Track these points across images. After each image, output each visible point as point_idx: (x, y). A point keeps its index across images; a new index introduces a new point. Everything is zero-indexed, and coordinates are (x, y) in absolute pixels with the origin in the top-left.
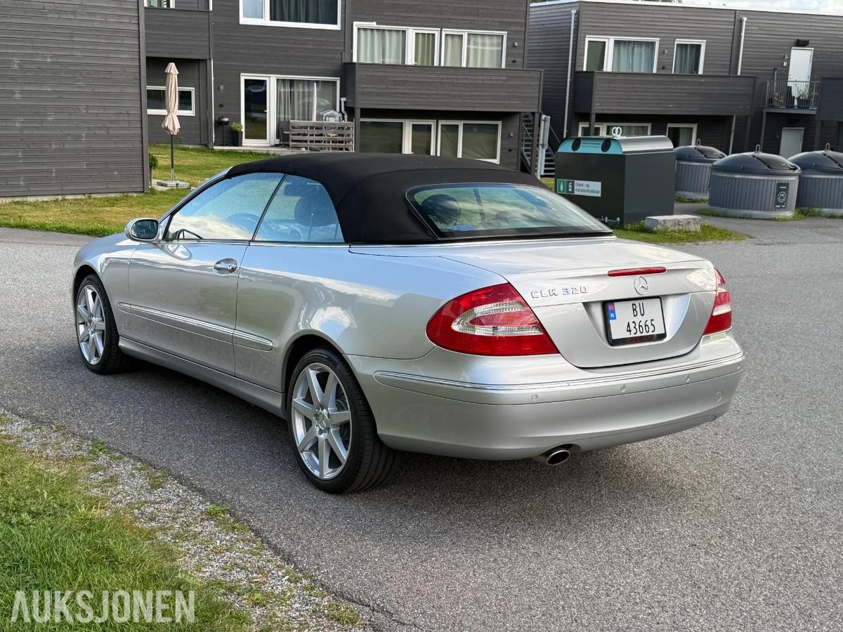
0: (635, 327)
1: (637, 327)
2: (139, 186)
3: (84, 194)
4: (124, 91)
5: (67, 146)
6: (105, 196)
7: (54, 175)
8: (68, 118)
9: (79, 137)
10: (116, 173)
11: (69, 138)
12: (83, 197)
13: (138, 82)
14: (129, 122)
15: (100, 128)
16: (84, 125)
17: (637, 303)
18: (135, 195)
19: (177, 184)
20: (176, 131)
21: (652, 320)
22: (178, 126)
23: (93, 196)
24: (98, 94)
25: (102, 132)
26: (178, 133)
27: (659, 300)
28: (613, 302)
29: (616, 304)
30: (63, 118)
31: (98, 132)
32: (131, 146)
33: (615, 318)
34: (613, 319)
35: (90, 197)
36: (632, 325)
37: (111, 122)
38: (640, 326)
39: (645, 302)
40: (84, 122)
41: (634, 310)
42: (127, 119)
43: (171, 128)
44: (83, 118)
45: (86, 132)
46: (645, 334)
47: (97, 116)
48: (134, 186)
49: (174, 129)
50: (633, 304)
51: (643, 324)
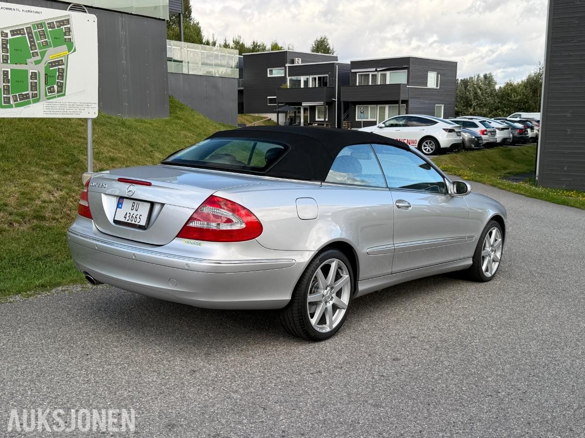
1: (130, 217)
21: (140, 215)
28: (123, 198)
29: (124, 200)
33: (121, 208)
34: (119, 208)
36: (128, 215)
38: (132, 217)
39: (140, 203)
41: (133, 206)
46: (133, 222)
50: (133, 203)
51: (134, 216)
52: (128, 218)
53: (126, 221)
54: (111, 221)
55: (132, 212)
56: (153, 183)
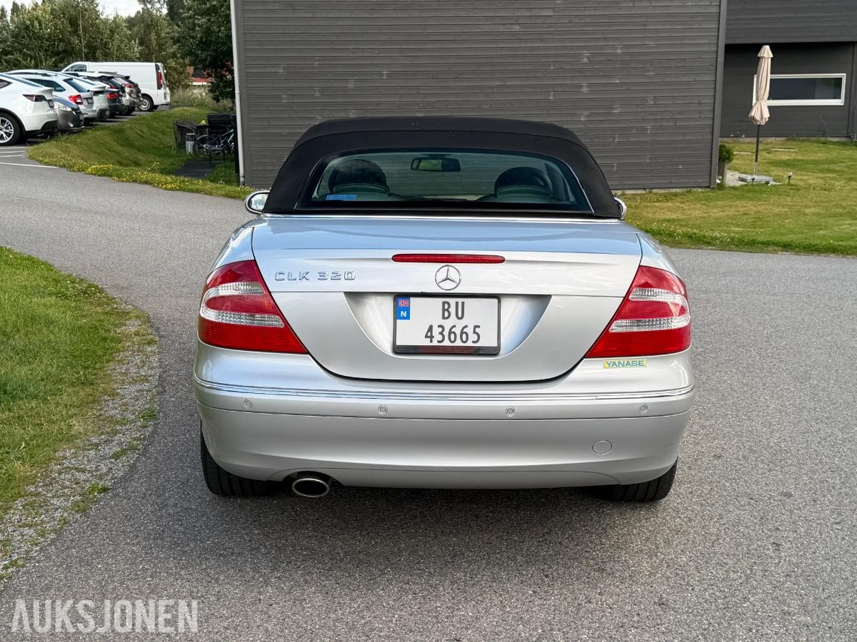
0: (441, 333)
1: (446, 333)
2: (705, 181)
3: (644, 189)
4: (698, 79)
5: (631, 139)
6: (667, 191)
7: (615, 169)
8: (633, 110)
9: (644, 129)
10: (681, 167)
11: (634, 131)
12: (643, 192)
13: (713, 68)
14: (700, 112)
15: (668, 120)
16: (650, 117)
17: (452, 301)
18: (700, 190)
19: (753, 179)
20: (764, 120)
21: (476, 327)
22: (767, 115)
23: (654, 191)
24: (669, 83)
25: (671, 124)
26: (766, 123)
27: (496, 301)
28: (407, 296)
29: (412, 299)
30: (629, 110)
31: (665, 124)
32: (700, 138)
33: (408, 318)
34: (403, 318)
35: (650, 192)
36: (436, 331)
37: (680, 113)
38: (450, 333)
39: (467, 301)
40: (651, 113)
41: (444, 310)
42: (698, 109)
43: (758, 117)
44: (651, 110)
45: (653, 124)
46: (458, 343)
47: (665, 107)
48: (699, 181)
49: (762, 118)
50: (444, 303)
51: (457, 330)
52: (437, 337)
53: (435, 343)
54: (387, 348)
55: (448, 324)
56: (507, 255)
